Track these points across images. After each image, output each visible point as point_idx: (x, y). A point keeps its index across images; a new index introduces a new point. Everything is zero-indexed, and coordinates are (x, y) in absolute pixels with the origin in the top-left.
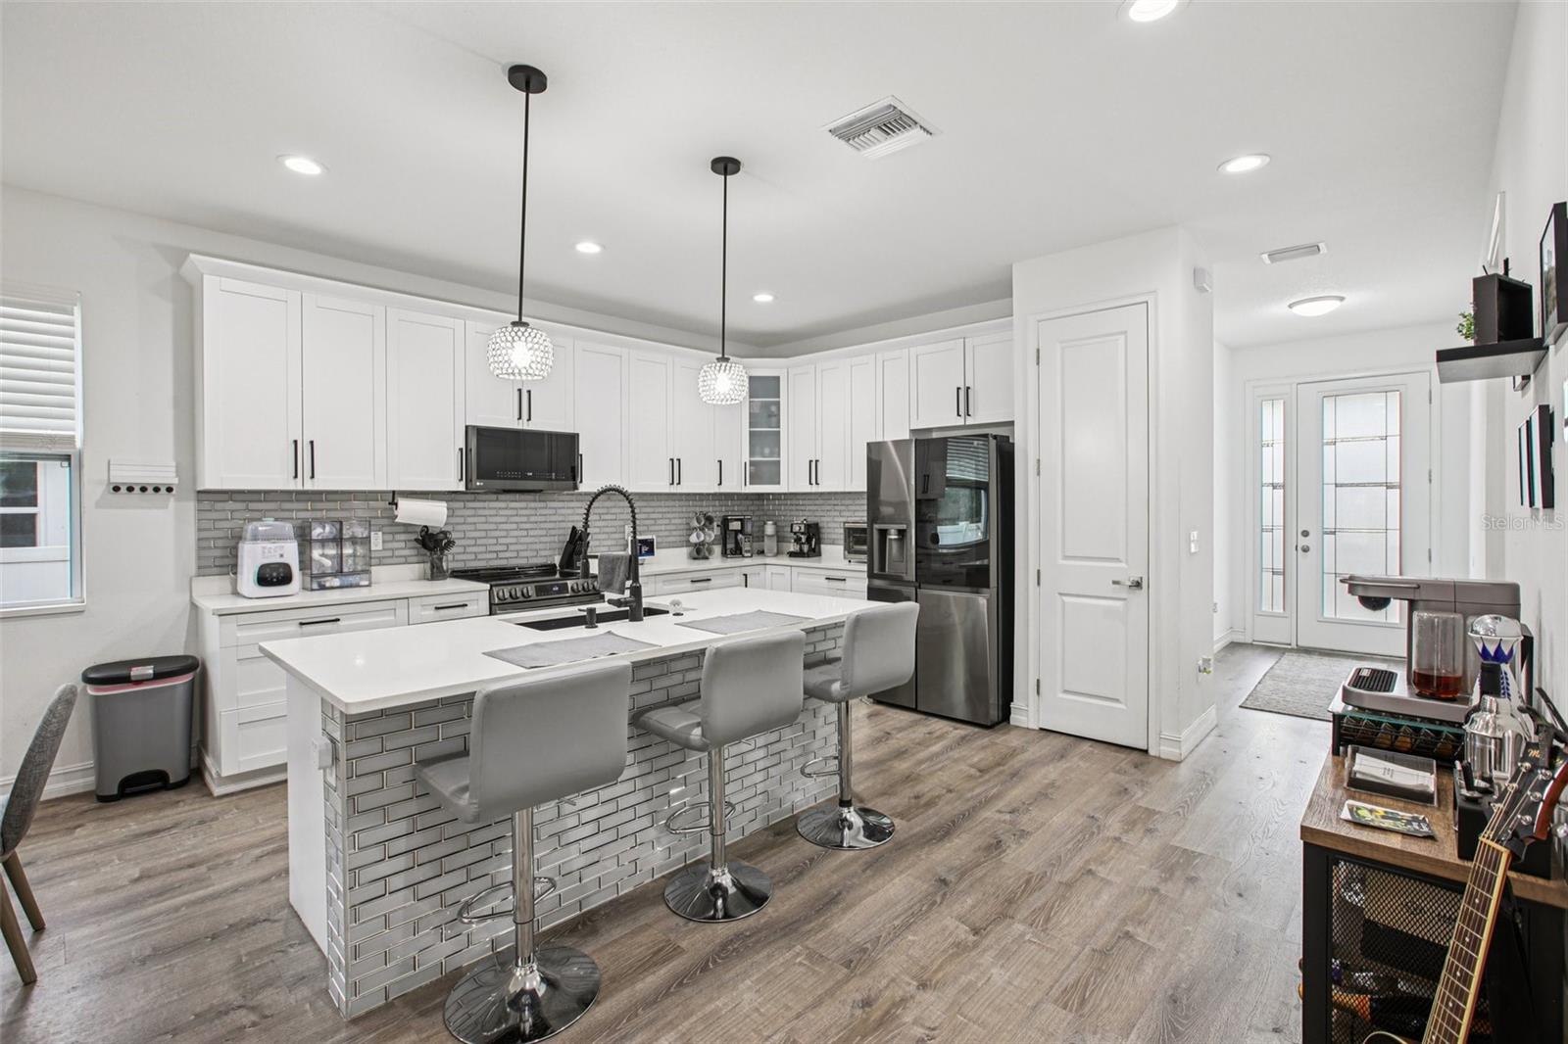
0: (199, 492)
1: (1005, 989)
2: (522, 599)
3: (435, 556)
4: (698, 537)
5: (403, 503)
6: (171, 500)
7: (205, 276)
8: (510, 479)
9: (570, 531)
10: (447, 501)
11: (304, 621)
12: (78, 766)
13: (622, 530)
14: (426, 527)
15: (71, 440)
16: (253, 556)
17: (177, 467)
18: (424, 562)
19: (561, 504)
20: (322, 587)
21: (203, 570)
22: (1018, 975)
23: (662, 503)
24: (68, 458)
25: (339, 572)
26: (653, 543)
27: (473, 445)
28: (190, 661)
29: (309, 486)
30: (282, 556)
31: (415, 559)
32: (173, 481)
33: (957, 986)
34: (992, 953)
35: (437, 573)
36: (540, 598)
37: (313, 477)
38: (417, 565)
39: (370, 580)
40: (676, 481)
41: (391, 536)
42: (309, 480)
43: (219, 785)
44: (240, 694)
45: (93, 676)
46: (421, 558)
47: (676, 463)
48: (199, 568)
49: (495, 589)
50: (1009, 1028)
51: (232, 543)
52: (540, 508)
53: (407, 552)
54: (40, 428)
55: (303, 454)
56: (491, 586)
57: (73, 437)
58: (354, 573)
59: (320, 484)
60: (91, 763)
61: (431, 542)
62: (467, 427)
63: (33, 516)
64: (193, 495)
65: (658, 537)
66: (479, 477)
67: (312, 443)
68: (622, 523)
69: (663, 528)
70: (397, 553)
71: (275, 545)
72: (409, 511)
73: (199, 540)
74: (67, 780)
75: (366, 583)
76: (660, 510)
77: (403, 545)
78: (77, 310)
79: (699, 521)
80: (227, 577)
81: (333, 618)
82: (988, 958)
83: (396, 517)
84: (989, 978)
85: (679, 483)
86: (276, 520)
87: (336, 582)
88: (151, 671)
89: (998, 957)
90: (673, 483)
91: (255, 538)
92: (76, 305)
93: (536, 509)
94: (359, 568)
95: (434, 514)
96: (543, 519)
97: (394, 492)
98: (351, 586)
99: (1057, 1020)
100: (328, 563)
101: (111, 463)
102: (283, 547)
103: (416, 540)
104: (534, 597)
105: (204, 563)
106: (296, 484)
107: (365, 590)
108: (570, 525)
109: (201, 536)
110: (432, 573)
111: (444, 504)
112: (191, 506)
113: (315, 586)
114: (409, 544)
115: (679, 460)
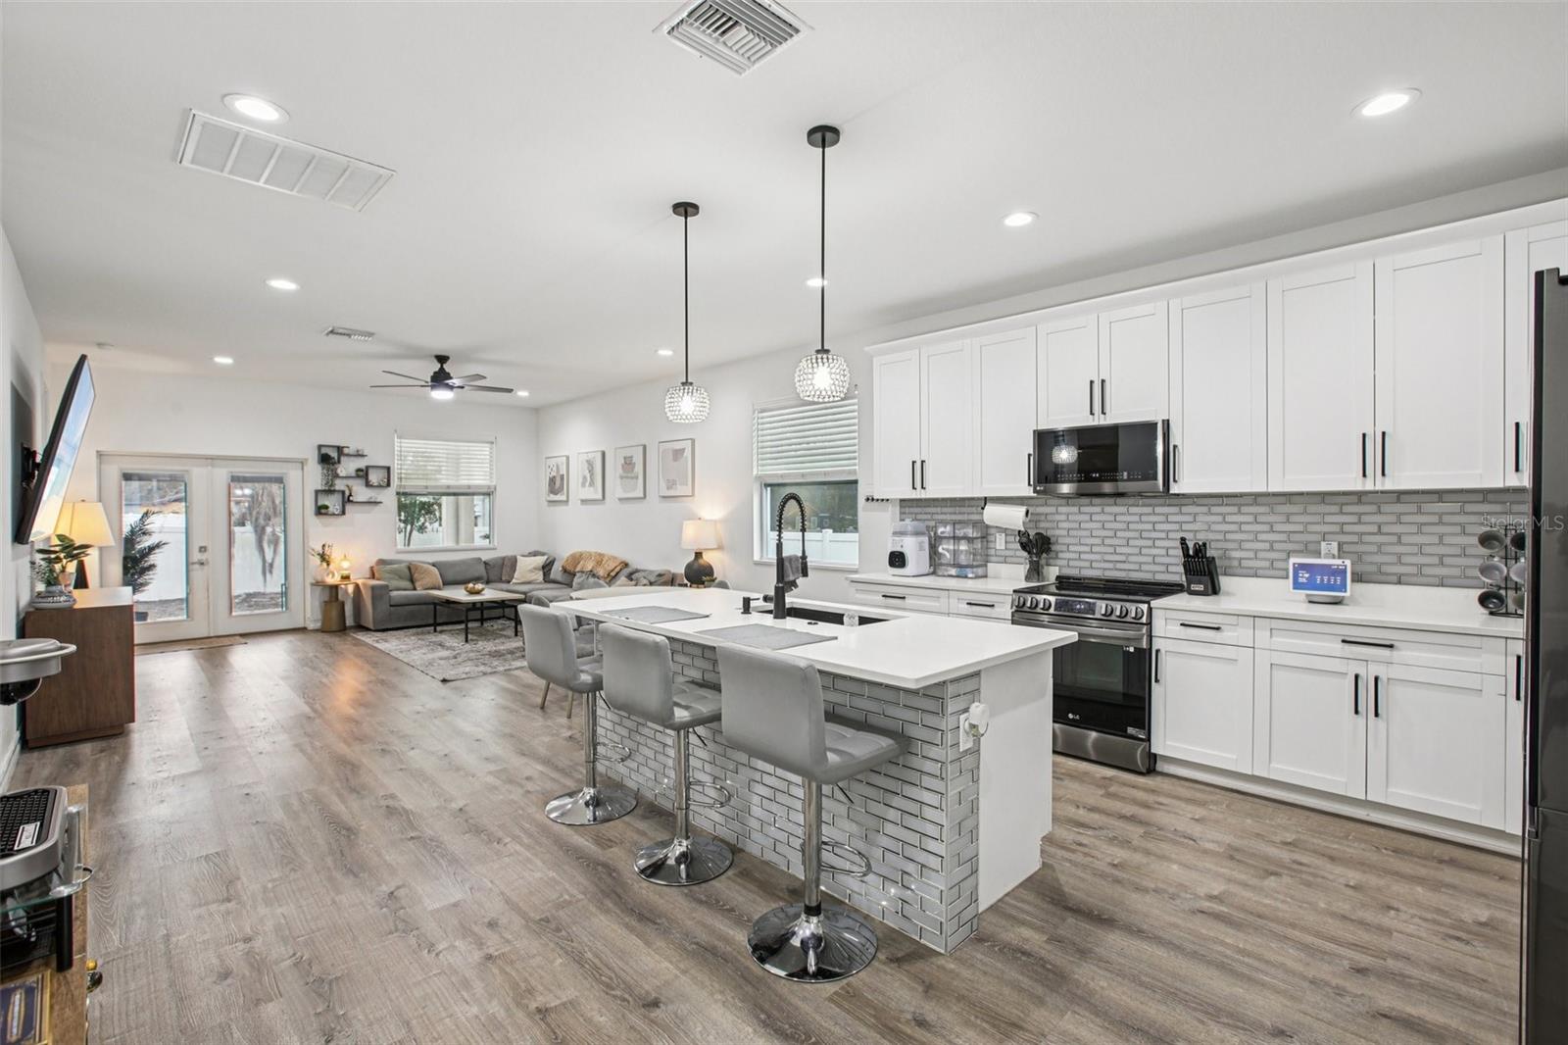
0: (901, 501)
1: (445, 1009)
3: (1036, 558)
7: (875, 358)
15: (856, 473)
22: (457, 1026)
25: (956, 564)
30: (901, 546)
33: (473, 978)
34: (501, 1014)
37: (924, 488)
41: (1013, 537)
42: (922, 490)
50: (401, 999)
57: (856, 469)
62: (1035, 433)
64: (898, 503)
66: (1041, 482)
67: (923, 462)
71: (899, 538)
72: (995, 516)
82: (495, 1008)
84: (467, 1003)
87: (953, 572)
89: (492, 1018)
95: (1014, 519)
97: (986, 498)
99: (380, 1035)
100: (948, 555)
102: (903, 540)
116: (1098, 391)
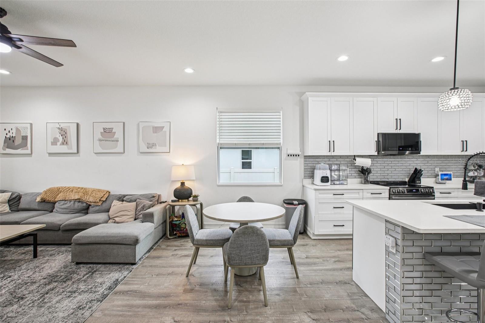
0: (305, 156)
2: (401, 193)
3: (366, 176)
4: (474, 173)
5: (357, 159)
6: (299, 158)
7: (309, 98)
8: (392, 151)
9: (414, 169)
10: (371, 158)
11: (335, 194)
12: (281, 223)
13: (434, 169)
14: (363, 167)
15: (280, 144)
16: (319, 174)
17: (300, 149)
18: (361, 178)
19: (408, 160)
20: (334, 184)
21: (305, 177)
23: (453, 159)
24: (279, 148)
25: (338, 180)
26: (451, 175)
27: (381, 140)
28: (304, 202)
29: (333, 154)
30: (327, 174)
31: (358, 177)
32: (300, 153)
35: (367, 182)
36: (409, 193)
37: (334, 151)
38: (359, 179)
39: (347, 182)
40: (465, 149)
41: (351, 169)
42: (333, 152)
43: (313, 236)
44: (319, 213)
45: (286, 202)
46: (360, 177)
47: (465, 143)
48: (305, 176)
49: (392, 189)
51: (312, 170)
52: (400, 161)
53: (356, 175)
54: (274, 141)
55: (331, 145)
56: (390, 188)
57: (280, 143)
58: (342, 180)
59: (335, 154)
60: (284, 223)
61: (364, 172)
62: (378, 134)
63: (251, 162)
64: (303, 157)
65: (453, 173)
66: (383, 150)
67: (334, 141)
68: (434, 167)
69: (454, 169)
70: (353, 175)
71: (325, 171)
72: (360, 162)
73: (305, 169)
74: (279, 226)
75: (346, 184)
76: (452, 162)
77: (354, 172)
78: (281, 112)
79: (474, 167)
80: (310, 179)
81: (342, 194)
83: (355, 163)
85: (467, 151)
86: (324, 164)
87: (338, 183)
88: (297, 203)
90: (463, 151)
91: (320, 169)
92: (281, 110)
93: (399, 161)
94: (344, 179)
95: (366, 163)
96: (401, 165)
97: (355, 155)
98: (342, 184)
100: (336, 177)
101: (288, 149)
102: (327, 172)
103: (359, 171)
104: (406, 193)
105: (306, 175)
106: (329, 154)
107: (346, 186)
108: (415, 167)
109: (305, 168)
110: (365, 182)
111: (370, 160)
112: (303, 160)
113: (333, 184)
114: (357, 172)
115: (466, 141)
116: (398, 122)
